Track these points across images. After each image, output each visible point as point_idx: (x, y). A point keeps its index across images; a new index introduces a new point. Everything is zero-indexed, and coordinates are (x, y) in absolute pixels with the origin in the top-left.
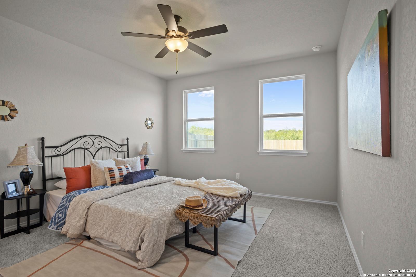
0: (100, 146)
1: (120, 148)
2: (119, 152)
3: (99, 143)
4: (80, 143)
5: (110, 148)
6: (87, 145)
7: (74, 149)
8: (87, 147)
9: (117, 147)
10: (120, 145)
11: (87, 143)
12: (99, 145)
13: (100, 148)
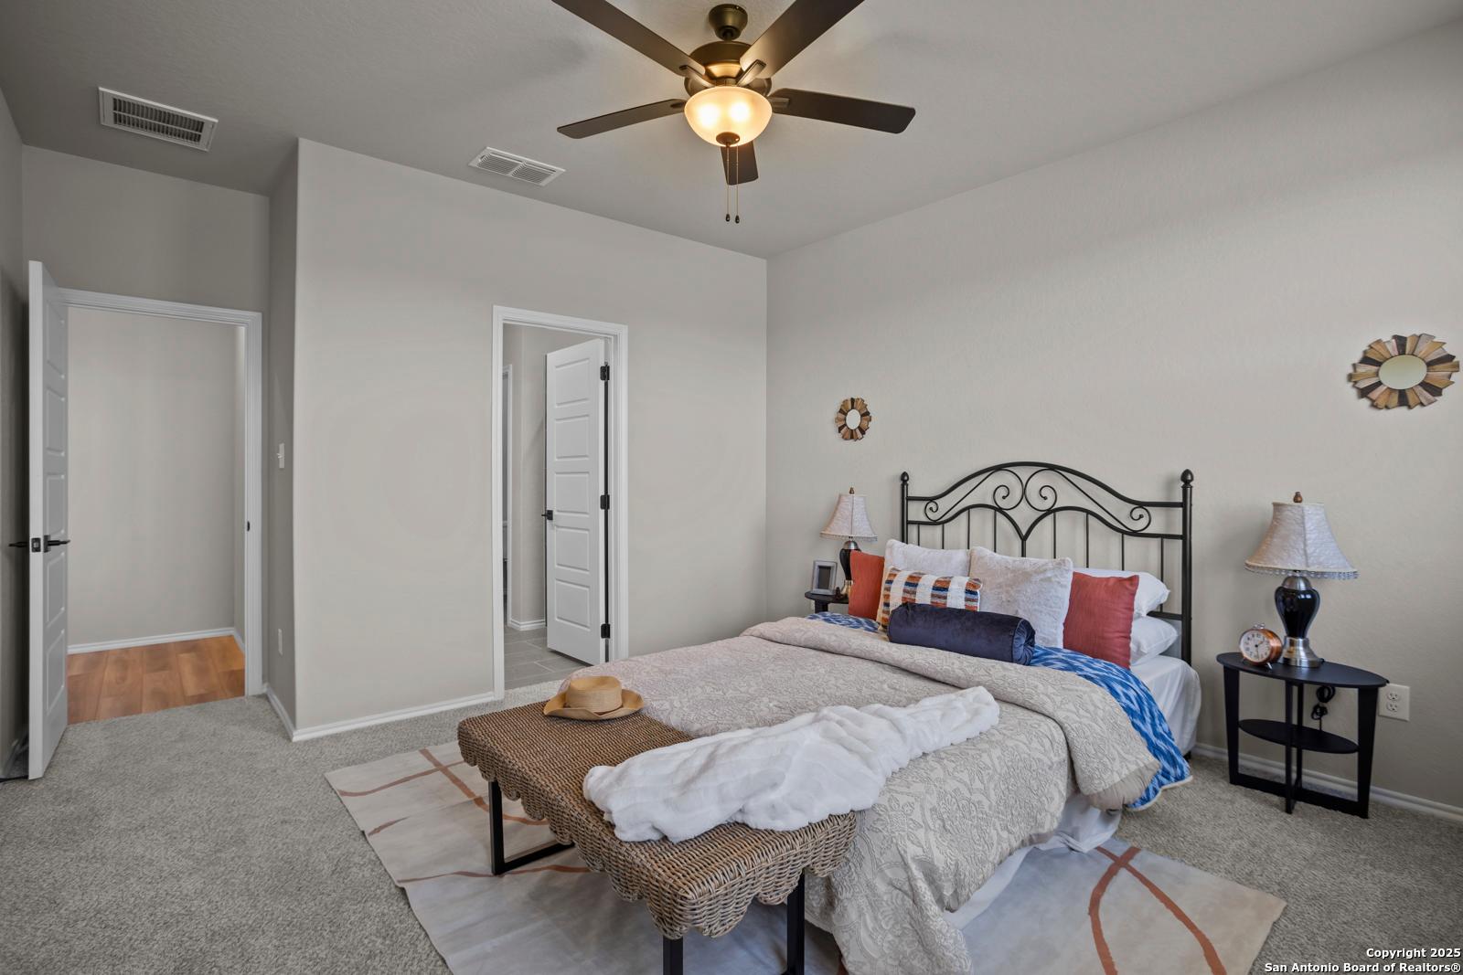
0: (1047, 505)
1: (1141, 517)
2: (1135, 534)
3: (1046, 492)
4: (983, 493)
5: (1088, 512)
6: (1004, 498)
7: (968, 508)
8: (1002, 504)
9: (1121, 511)
10: (1141, 505)
11: (1002, 492)
12: (1045, 498)
13: (1049, 511)
